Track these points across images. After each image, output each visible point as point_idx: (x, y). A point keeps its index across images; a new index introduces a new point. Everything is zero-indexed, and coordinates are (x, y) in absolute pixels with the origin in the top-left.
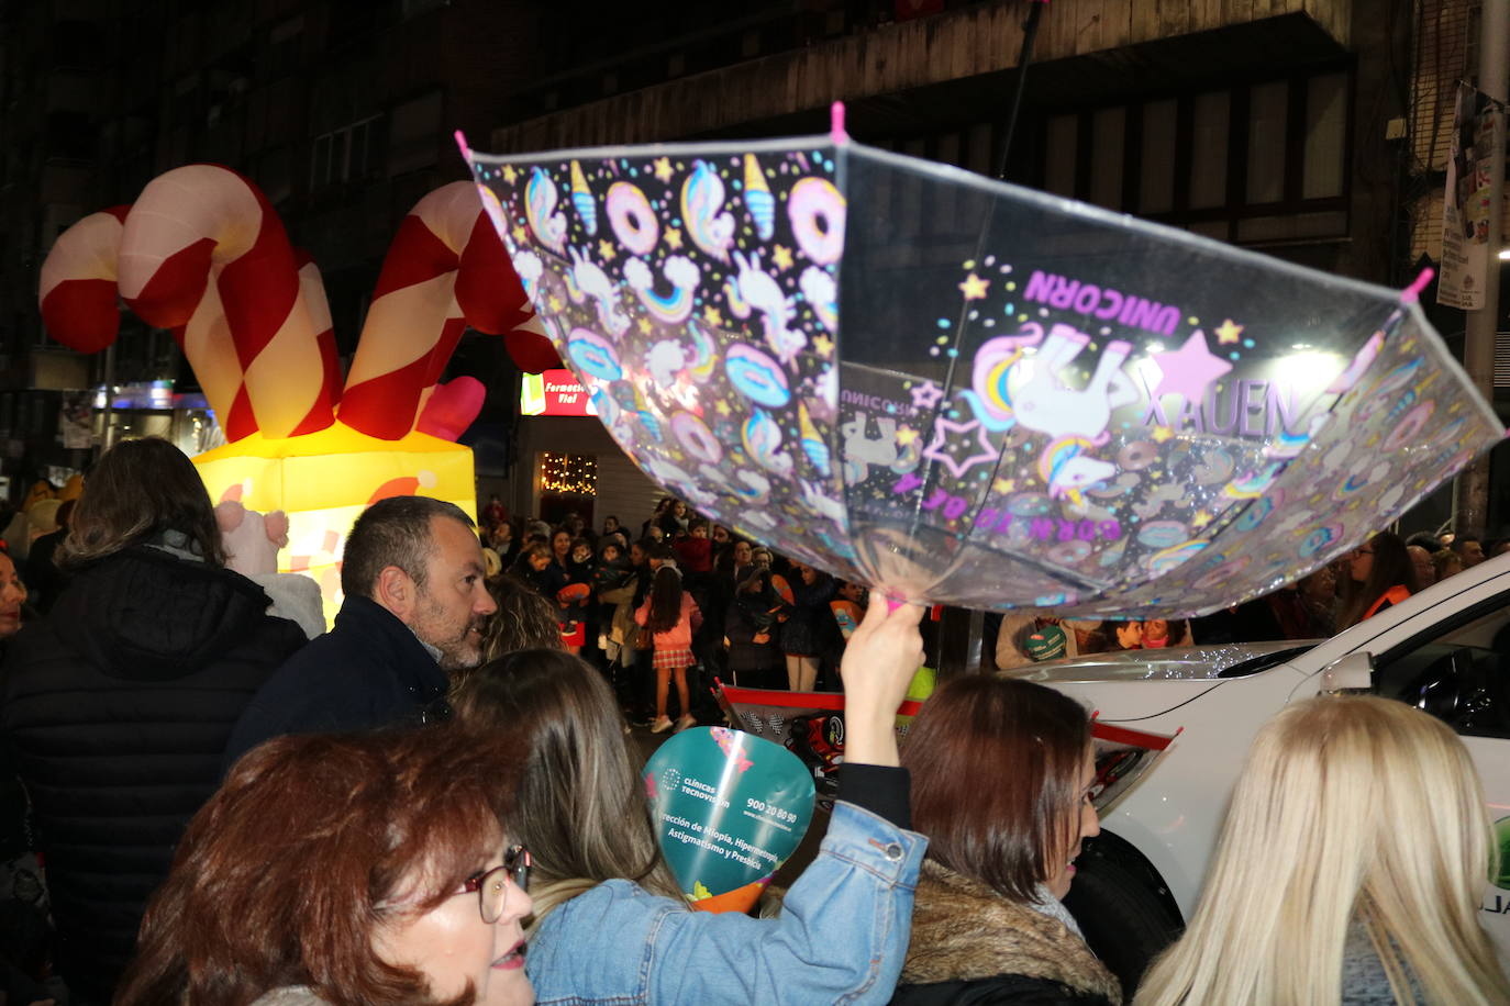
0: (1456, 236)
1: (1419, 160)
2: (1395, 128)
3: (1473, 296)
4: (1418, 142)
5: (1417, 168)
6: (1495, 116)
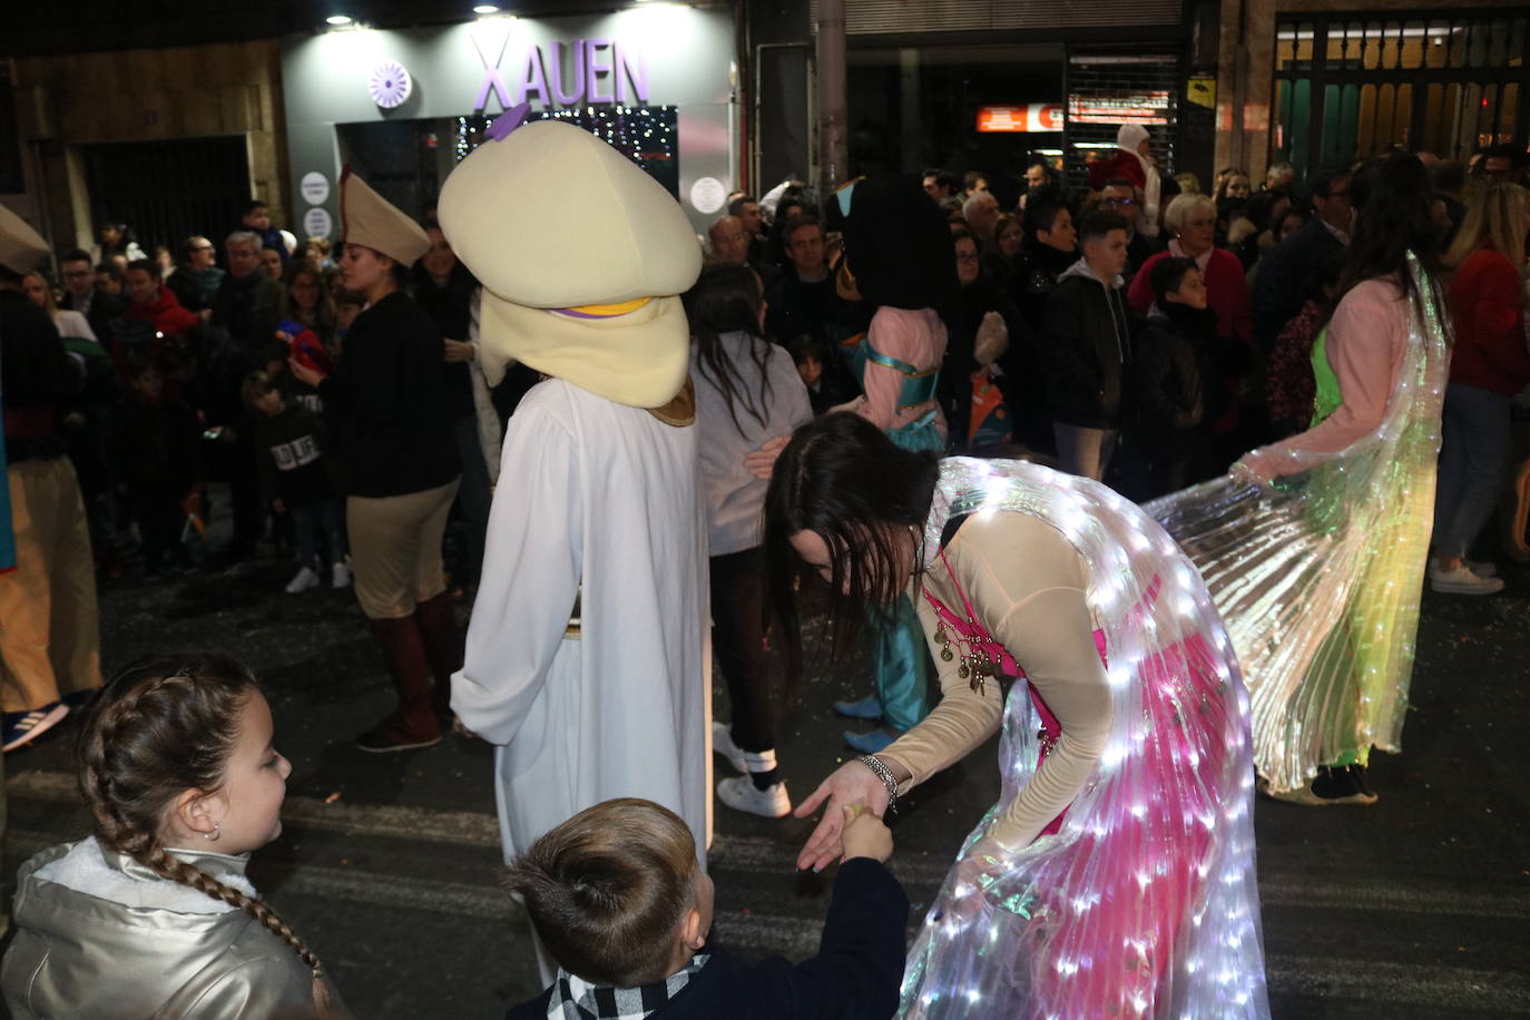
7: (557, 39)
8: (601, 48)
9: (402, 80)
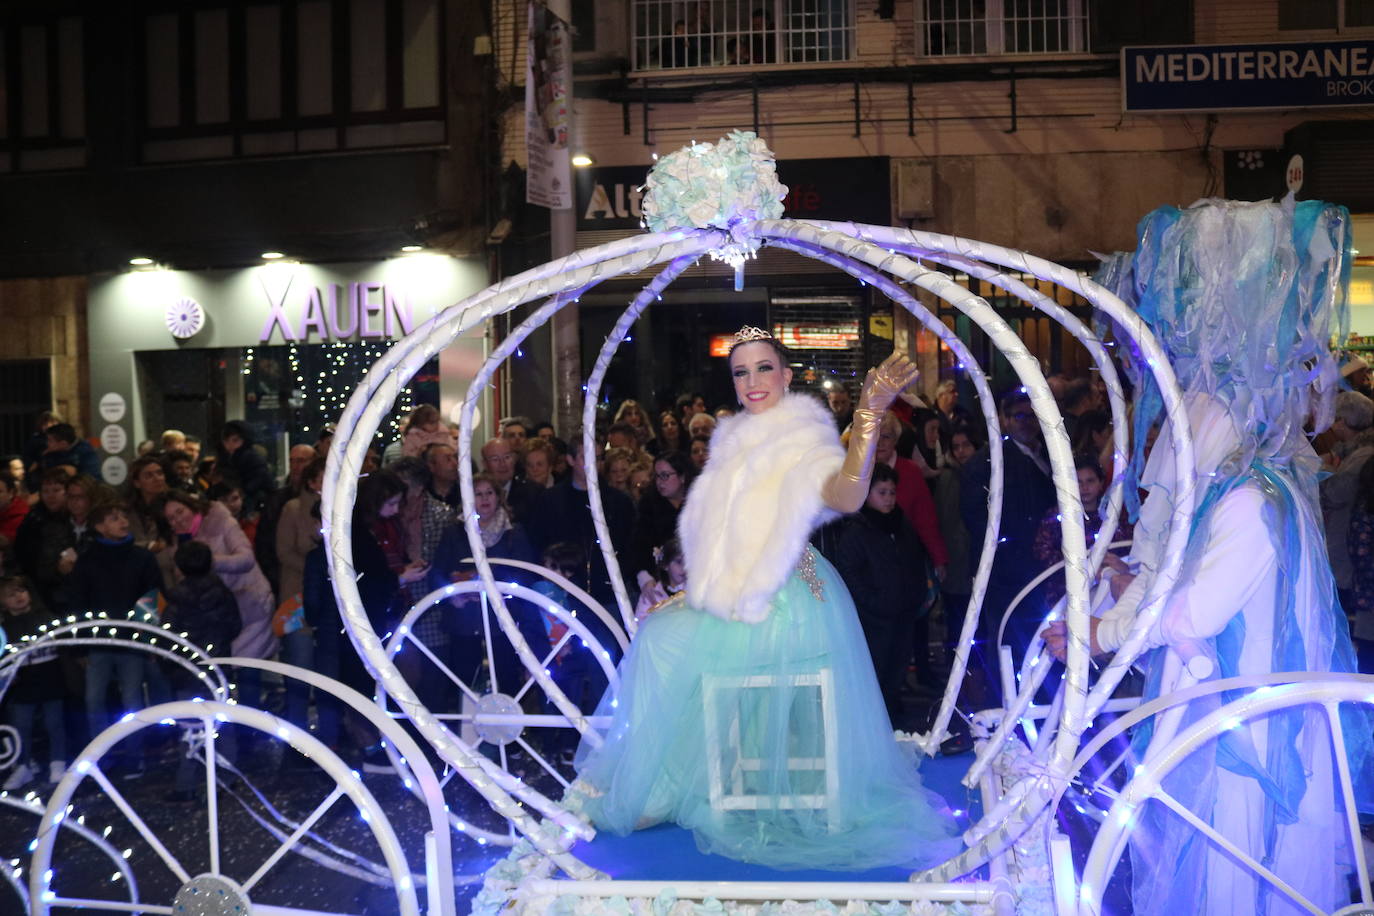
0: (538, 139)
1: (503, 75)
2: (482, 45)
3: (560, 196)
4: (502, 59)
5: (502, 83)
6: (562, 34)
7: (334, 282)
8: (373, 290)
9: (196, 314)
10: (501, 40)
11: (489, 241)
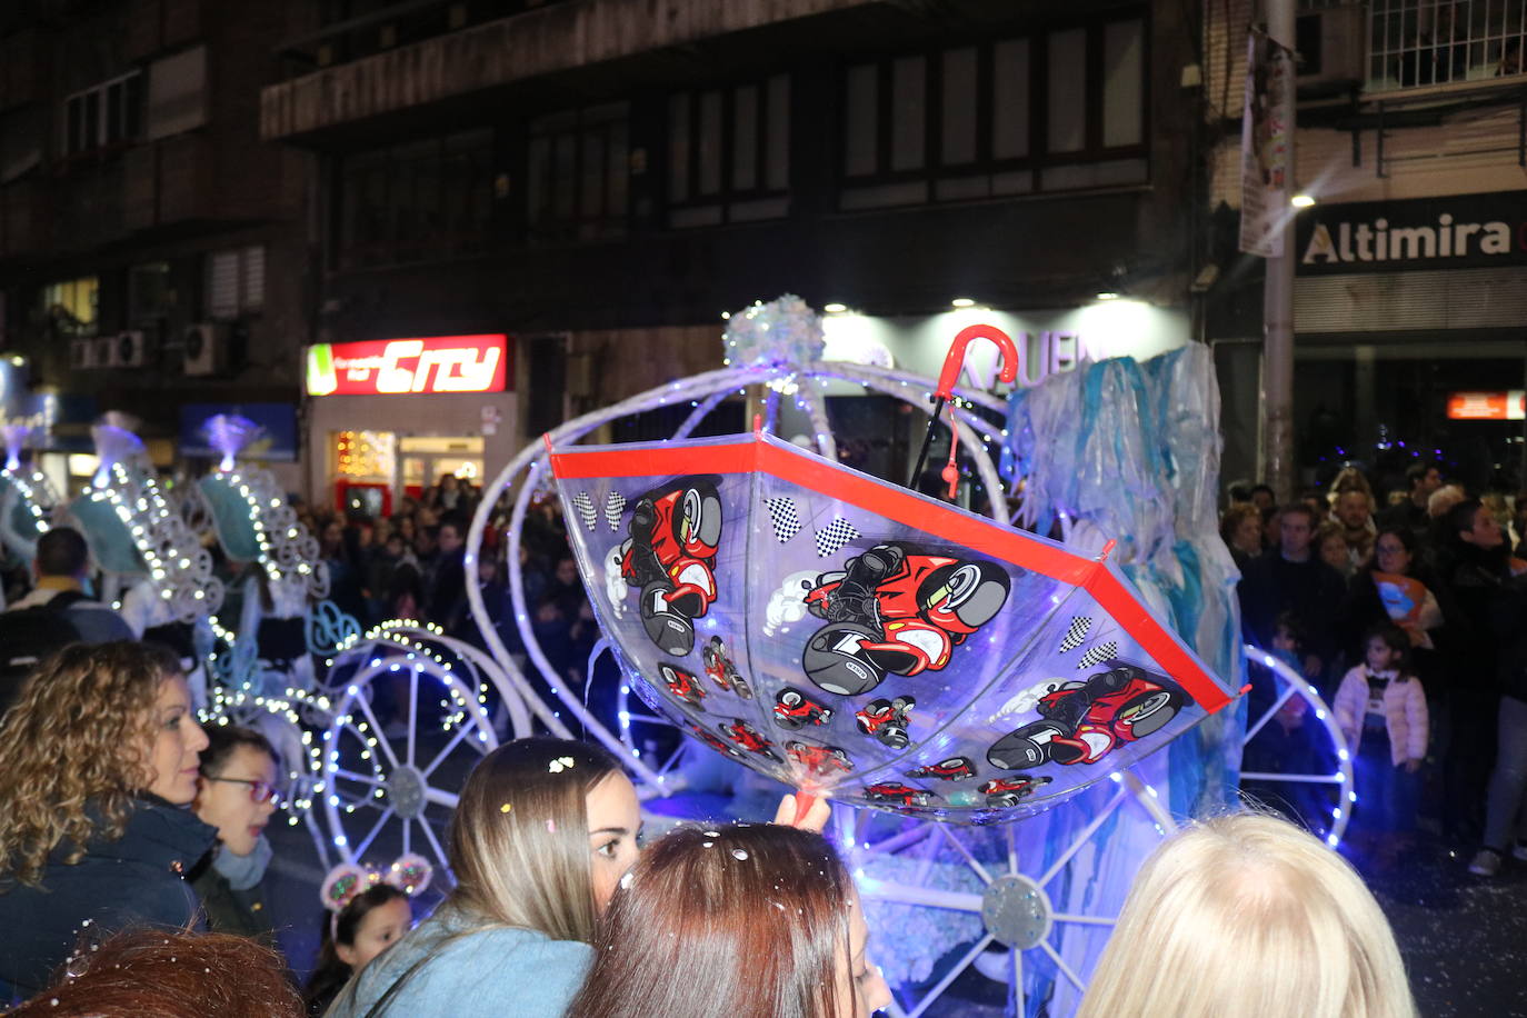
0: (1252, 181)
1: (1213, 107)
2: (1190, 75)
3: (1271, 243)
4: (1212, 89)
5: (1212, 116)
6: (1286, 64)
7: (1025, 330)
8: (1065, 339)
9: (885, 360)
10: (1213, 68)
11: (1194, 288)
